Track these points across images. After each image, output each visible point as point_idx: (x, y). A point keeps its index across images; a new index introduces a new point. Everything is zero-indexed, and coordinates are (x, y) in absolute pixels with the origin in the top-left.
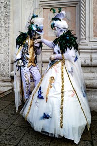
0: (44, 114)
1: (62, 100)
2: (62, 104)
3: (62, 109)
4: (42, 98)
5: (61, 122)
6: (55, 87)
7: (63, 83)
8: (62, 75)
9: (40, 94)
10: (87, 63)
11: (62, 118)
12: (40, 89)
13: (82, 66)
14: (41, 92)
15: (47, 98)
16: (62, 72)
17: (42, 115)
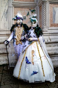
0: (34, 72)
1: (42, 62)
2: (42, 64)
3: (42, 66)
4: (30, 63)
5: (44, 73)
6: (36, 56)
7: (39, 53)
9: (28, 61)
10: (48, 42)
11: (43, 71)
12: (26, 58)
13: (46, 43)
14: (27, 60)
15: (33, 63)
16: (38, 47)
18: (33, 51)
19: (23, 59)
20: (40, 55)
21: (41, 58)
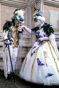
1: (56, 64)
4: (43, 64)
6: (49, 57)
8: (51, 50)
12: (38, 59)
14: (39, 61)
15: (46, 64)
17: (47, 75)
18: (45, 53)
19: (34, 61)
20: (53, 56)
21: (54, 60)
